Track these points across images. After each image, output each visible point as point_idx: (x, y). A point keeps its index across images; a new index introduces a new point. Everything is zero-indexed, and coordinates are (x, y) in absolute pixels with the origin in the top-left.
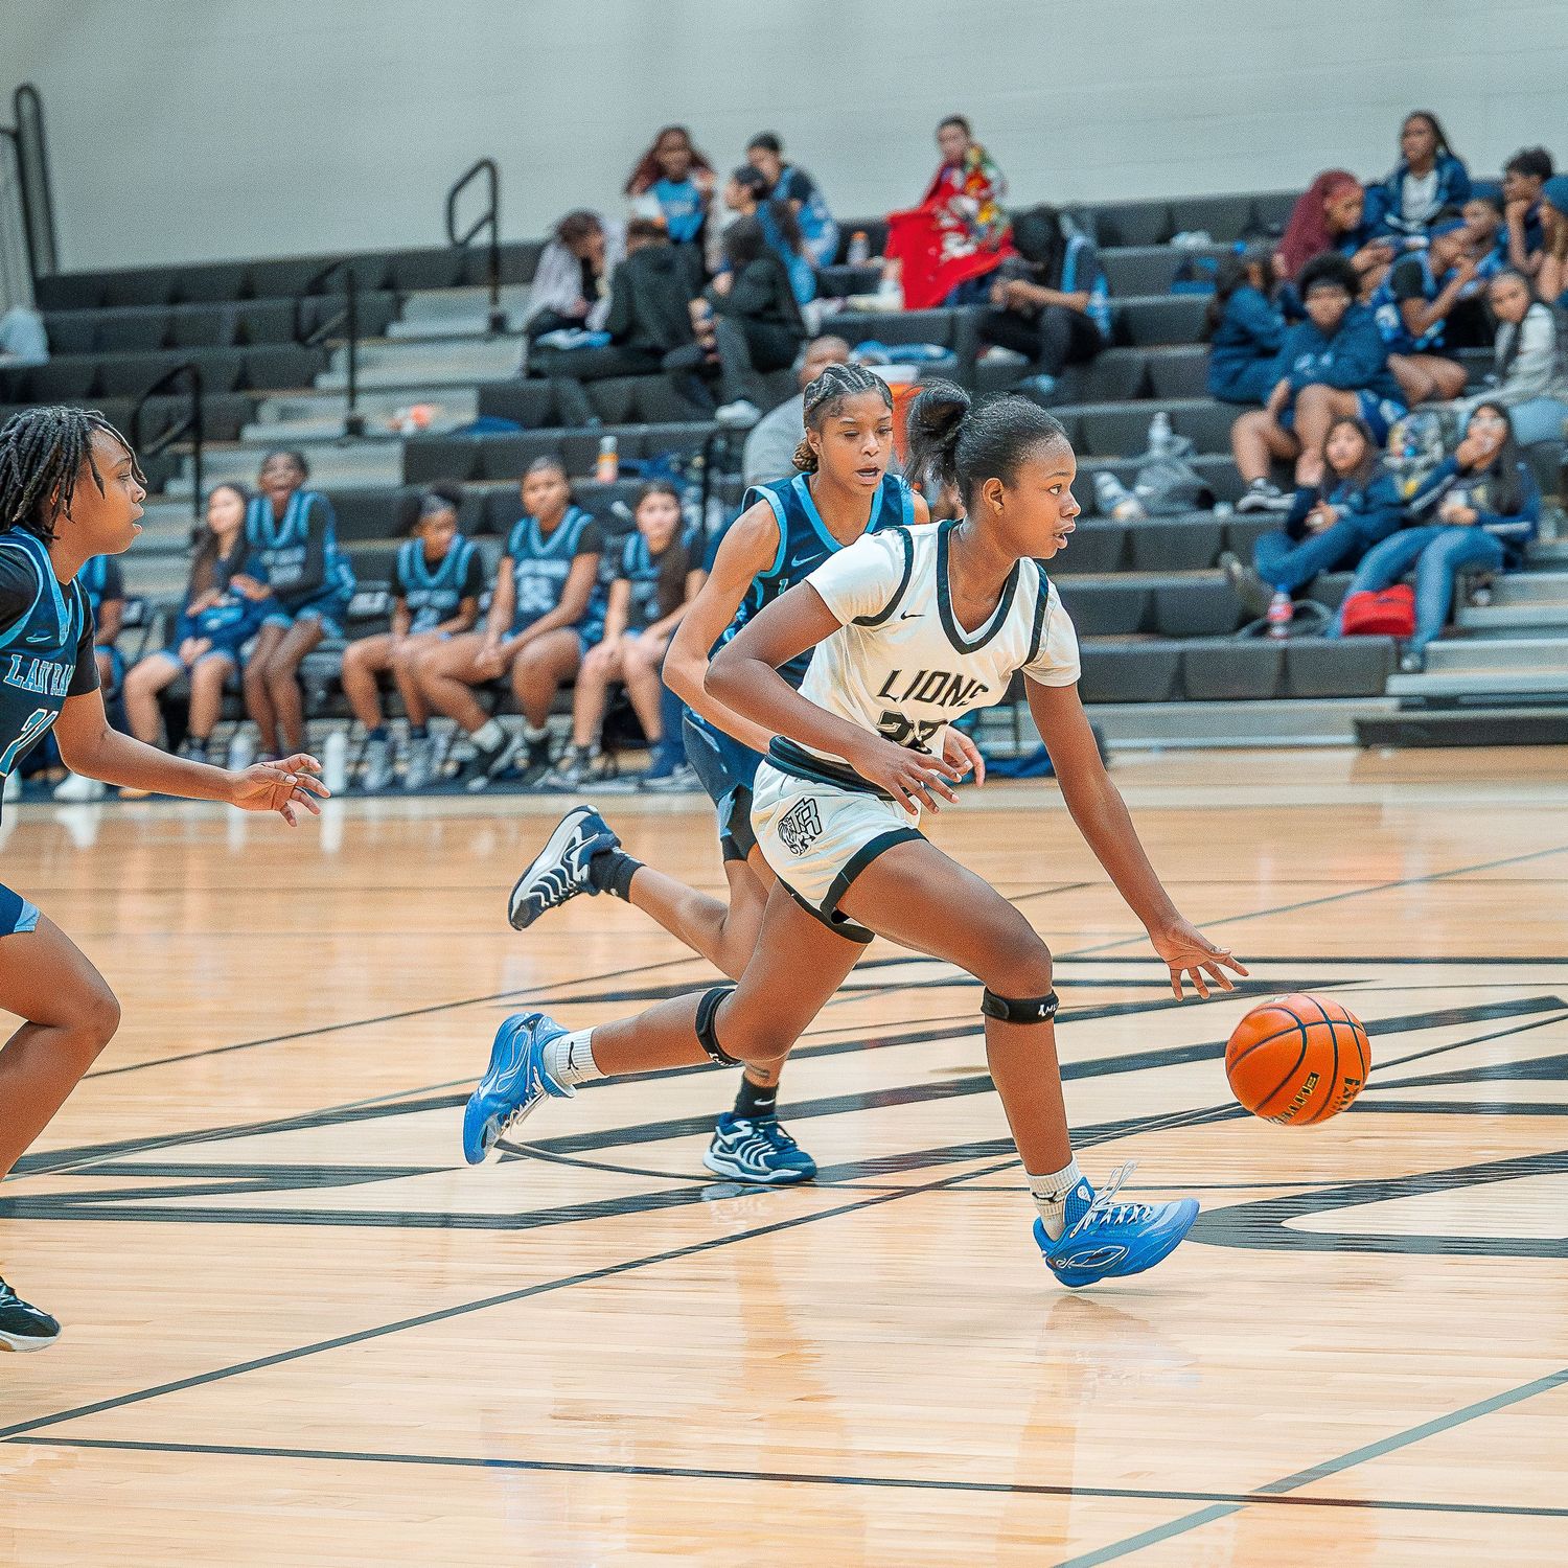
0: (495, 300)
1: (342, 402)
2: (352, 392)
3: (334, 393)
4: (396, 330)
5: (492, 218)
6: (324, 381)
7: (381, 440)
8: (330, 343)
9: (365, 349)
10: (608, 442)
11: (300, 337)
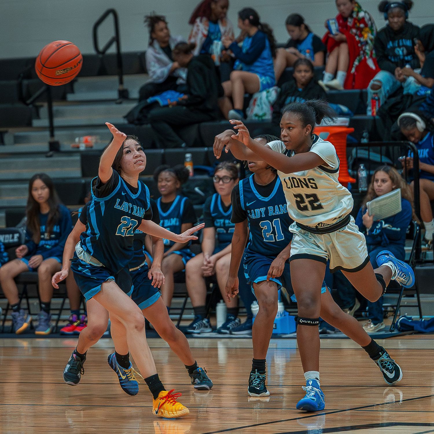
0: (121, 82)
1: (47, 133)
2: (52, 129)
3: (42, 129)
4: (70, 97)
5: (117, 39)
6: (36, 123)
7: (69, 153)
8: (38, 104)
9: (56, 107)
10: (188, 155)
11: (23, 99)
